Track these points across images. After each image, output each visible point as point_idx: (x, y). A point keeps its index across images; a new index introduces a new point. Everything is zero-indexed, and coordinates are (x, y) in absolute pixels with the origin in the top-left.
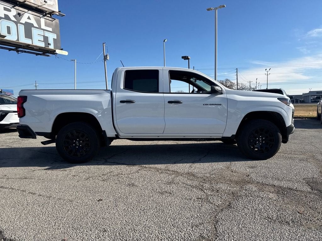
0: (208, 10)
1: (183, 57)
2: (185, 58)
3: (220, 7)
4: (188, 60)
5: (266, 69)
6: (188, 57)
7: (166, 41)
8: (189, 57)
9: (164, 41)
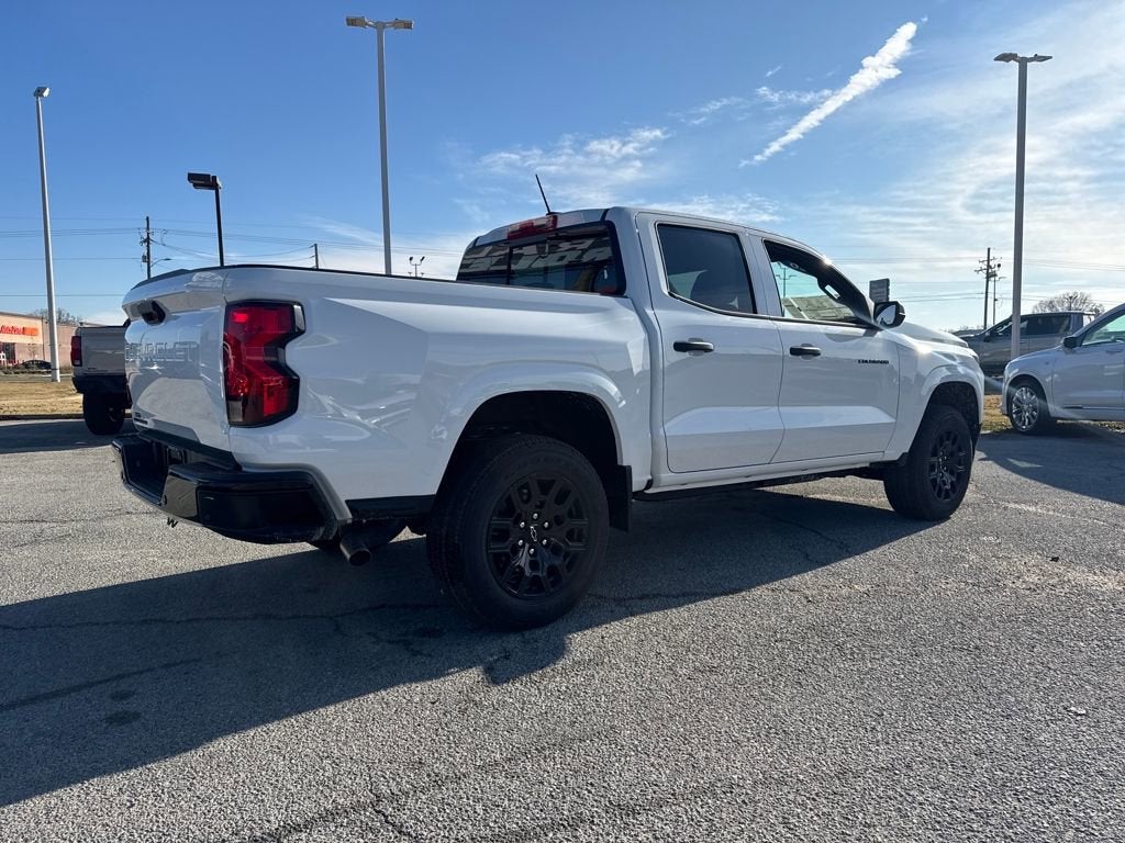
0: (351, 22)
1: (192, 177)
2: (204, 181)
3: (397, 24)
4: (214, 192)
5: (411, 259)
6: (214, 178)
7: (46, 93)
8: (218, 182)
9: (39, 92)
